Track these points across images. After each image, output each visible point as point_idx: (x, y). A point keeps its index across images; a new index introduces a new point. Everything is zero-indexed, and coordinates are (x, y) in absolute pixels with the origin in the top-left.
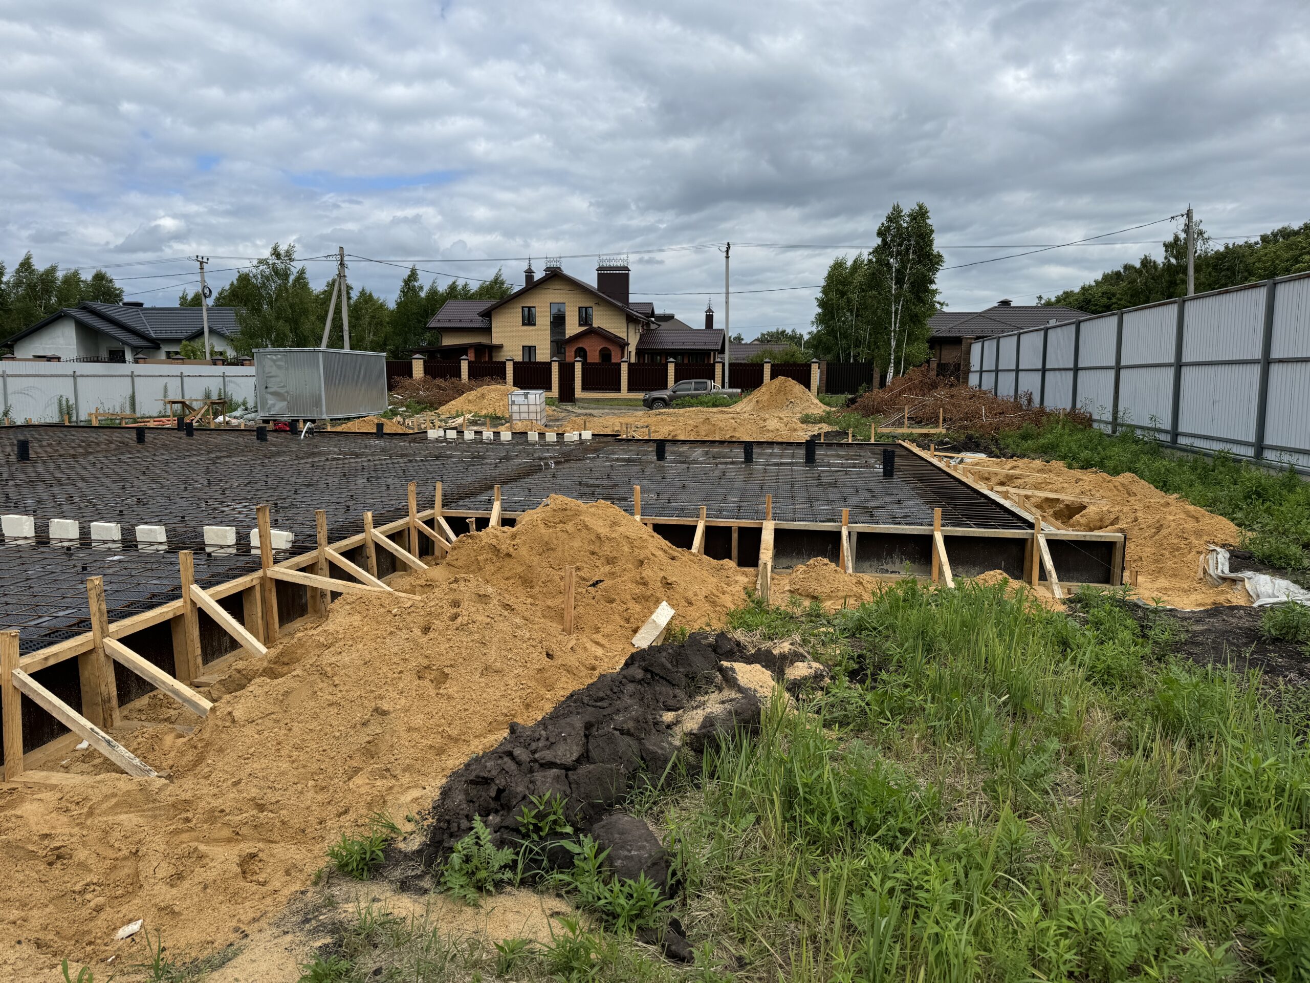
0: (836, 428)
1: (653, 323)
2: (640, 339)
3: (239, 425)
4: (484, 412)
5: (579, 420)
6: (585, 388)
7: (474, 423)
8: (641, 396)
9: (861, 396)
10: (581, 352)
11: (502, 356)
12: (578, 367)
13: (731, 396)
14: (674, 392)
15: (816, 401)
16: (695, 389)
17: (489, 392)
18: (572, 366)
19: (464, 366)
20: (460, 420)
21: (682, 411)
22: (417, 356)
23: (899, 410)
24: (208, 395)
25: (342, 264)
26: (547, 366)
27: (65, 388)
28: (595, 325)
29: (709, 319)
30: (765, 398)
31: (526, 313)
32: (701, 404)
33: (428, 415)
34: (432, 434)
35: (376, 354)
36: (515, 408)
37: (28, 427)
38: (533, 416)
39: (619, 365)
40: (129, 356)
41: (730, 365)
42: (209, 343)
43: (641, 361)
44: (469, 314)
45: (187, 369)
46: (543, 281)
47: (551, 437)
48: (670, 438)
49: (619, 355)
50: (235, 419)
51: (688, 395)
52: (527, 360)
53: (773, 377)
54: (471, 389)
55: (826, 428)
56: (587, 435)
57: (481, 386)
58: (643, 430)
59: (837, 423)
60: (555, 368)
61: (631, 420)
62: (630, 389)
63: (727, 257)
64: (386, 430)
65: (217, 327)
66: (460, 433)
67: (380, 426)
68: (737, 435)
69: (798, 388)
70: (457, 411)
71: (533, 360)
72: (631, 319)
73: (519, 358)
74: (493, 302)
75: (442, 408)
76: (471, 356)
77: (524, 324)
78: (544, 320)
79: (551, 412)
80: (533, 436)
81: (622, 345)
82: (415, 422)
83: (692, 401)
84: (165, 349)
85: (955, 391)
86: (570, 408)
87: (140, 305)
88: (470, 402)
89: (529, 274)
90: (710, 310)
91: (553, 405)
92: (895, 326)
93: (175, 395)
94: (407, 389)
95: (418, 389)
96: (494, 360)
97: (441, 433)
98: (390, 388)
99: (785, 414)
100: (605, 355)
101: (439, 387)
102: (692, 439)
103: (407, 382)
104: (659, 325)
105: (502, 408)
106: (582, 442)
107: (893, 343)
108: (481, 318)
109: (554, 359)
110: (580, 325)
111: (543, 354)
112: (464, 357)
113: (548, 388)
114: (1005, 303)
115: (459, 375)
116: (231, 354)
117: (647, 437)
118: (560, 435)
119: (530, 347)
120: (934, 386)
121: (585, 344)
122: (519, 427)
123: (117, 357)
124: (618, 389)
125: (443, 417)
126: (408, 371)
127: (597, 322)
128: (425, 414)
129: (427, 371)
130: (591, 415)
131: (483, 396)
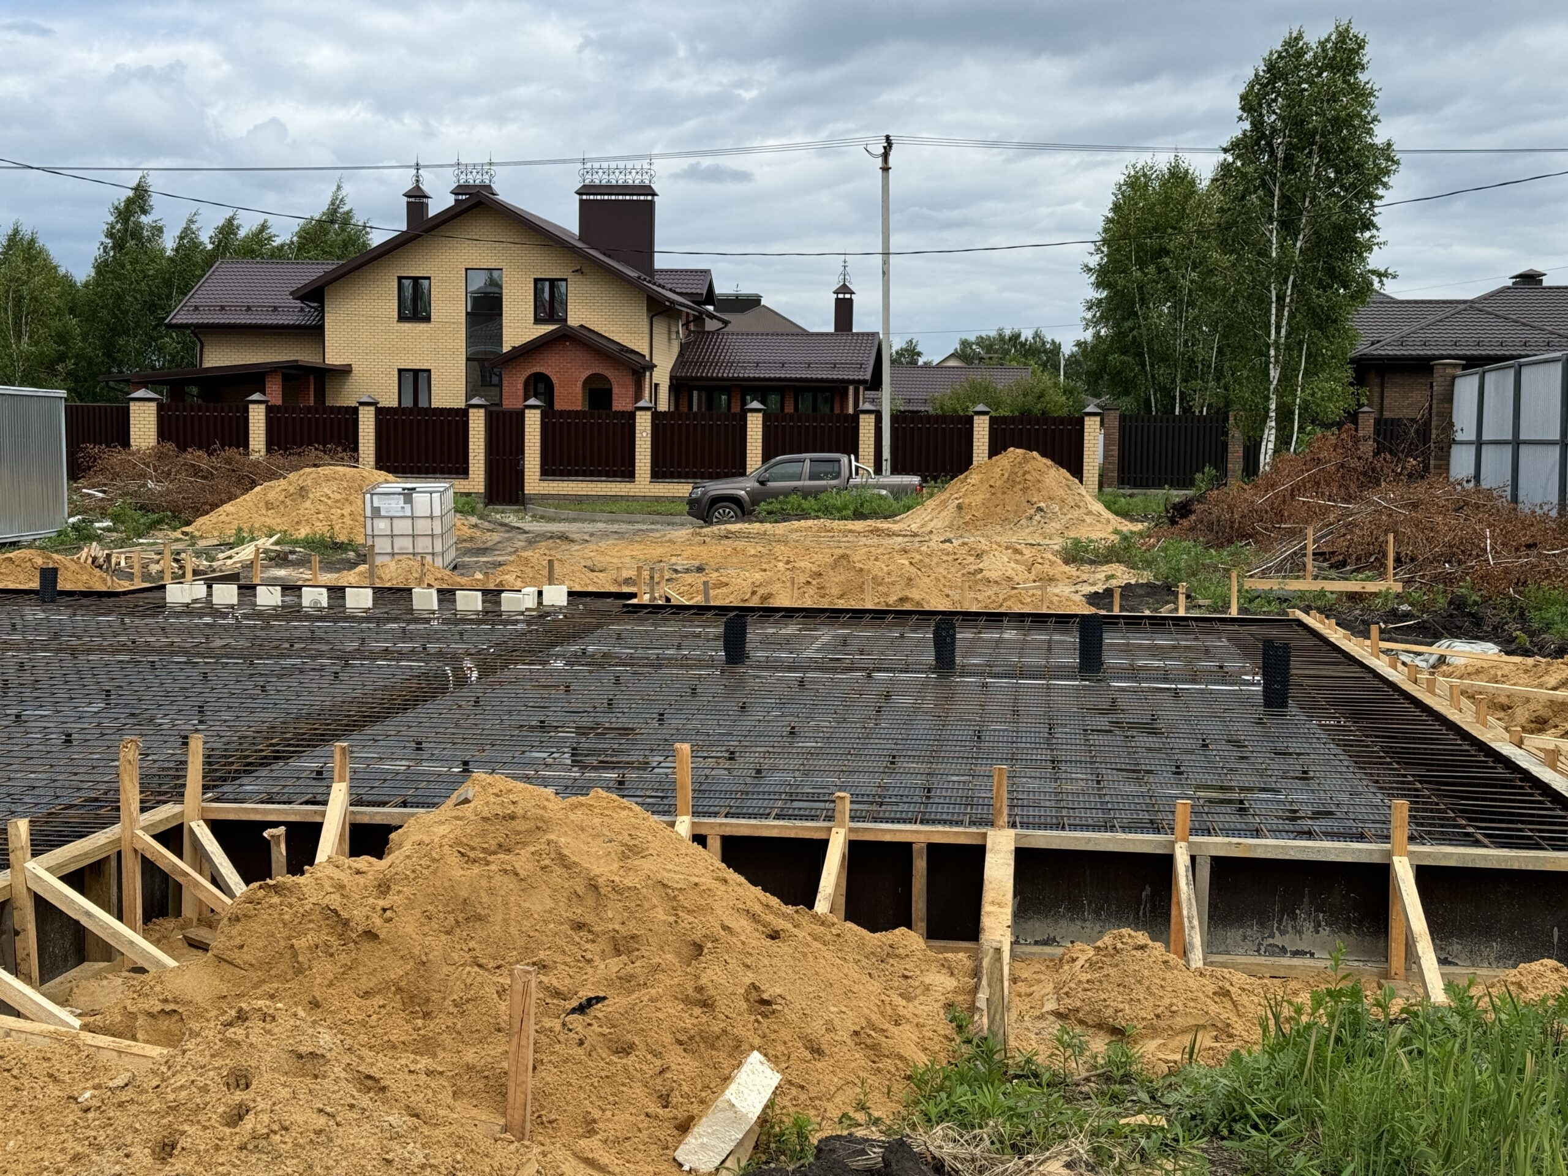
0: (1146, 577)
1: (711, 316)
2: (681, 354)
4: (303, 532)
5: (537, 556)
6: (548, 470)
7: (280, 559)
8: (683, 489)
9: (1201, 499)
10: (541, 386)
11: (347, 396)
12: (533, 422)
13: (897, 492)
14: (762, 483)
15: (1098, 507)
16: (813, 477)
17: (316, 483)
18: (517, 419)
19: (257, 418)
20: (246, 553)
21: (781, 528)
22: (141, 393)
23: (1293, 533)
26: (460, 417)
28: (575, 318)
29: (844, 309)
30: (978, 499)
31: (409, 292)
32: (827, 511)
33: (167, 537)
34: (178, 594)
35: (41, 392)
36: (382, 526)
38: (423, 545)
39: (632, 416)
41: (895, 418)
43: (684, 409)
44: (273, 297)
46: (449, 218)
47: (470, 602)
48: (754, 602)
49: (631, 392)
51: (795, 490)
52: (408, 403)
53: (996, 449)
54: (272, 476)
55: (1122, 575)
56: (556, 596)
57: (297, 468)
58: (689, 578)
59: (1148, 564)
60: (477, 423)
61: (659, 551)
62: (658, 473)
63: (886, 169)
64: (63, 584)
66: (247, 590)
67: (49, 575)
68: (915, 594)
69: (1055, 476)
70: (240, 530)
71: (423, 403)
72: (659, 309)
73: (389, 399)
74: (331, 265)
75: (201, 520)
76: (274, 393)
77: (402, 318)
78: (450, 307)
79: (467, 532)
80: (425, 599)
81: (638, 368)
83: (805, 504)
85: (1419, 490)
86: (512, 519)
88: (269, 506)
89: (416, 199)
90: (844, 289)
91: (473, 512)
92: (1277, 334)
94: (116, 476)
95: (143, 475)
96: (330, 402)
97: (200, 591)
98: (73, 476)
99: (1022, 536)
100: (598, 391)
101: (196, 471)
102: (808, 603)
103: (115, 457)
104: (726, 323)
105: (348, 521)
106: (542, 613)
107: (1274, 374)
108: (298, 303)
109: (475, 401)
110: (537, 321)
111: (449, 390)
112: (256, 396)
113: (462, 471)
114: (1530, 279)
115: (242, 440)
117: (698, 600)
118: (492, 595)
119: (416, 372)
120: (1371, 478)
121: (550, 366)
122: (391, 574)
124: (628, 473)
125: (202, 544)
126: (117, 431)
127: (577, 316)
128: (159, 537)
129: (165, 430)
130: (564, 538)
131: (303, 492)
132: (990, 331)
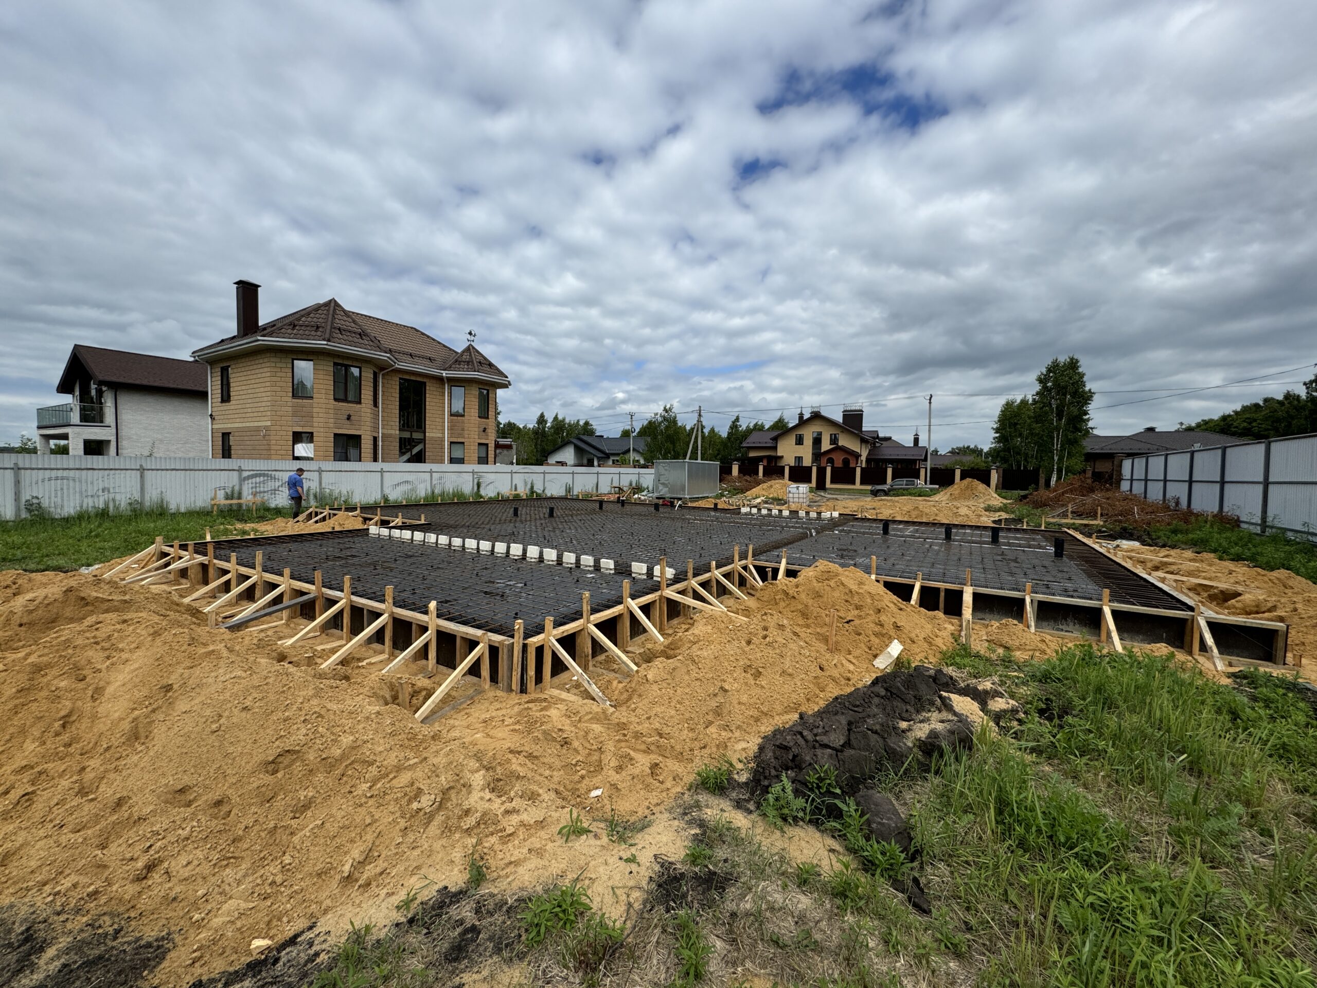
0: (1012, 516)
1: (878, 442)
2: (869, 453)
3: (645, 500)
4: (771, 496)
5: (830, 504)
6: (832, 482)
7: (766, 502)
8: (869, 487)
9: (1031, 494)
10: (831, 461)
11: (783, 463)
12: (829, 470)
13: (931, 490)
14: (891, 486)
15: (996, 495)
16: (907, 485)
17: (775, 484)
18: (825, 469)
19: (761, 468)
20: (759, 500)
21: (897, 498)
22: (735, 463)
23: (1063, 505)
24: (631, 484)
25: (700, 415)
26: (810, 469)
27: (568, 479)
28: (840, 444)
29: (916, 440)
30: (957, 492)
31: (798, 438)
32: (910, 494)
34: (744, 510)
35: (714, 462)
36: (791, 495)
37: (552, 498)
38: (801, 500)
39: (855, 468)
40: (596, 463)
41: (932, 469)
42: (633, 456)
43: (869, 466)
44: (766, 440)
45: (622, 470)
46: (809, 420)
47: (813, 515)
48: (890, 518)
49: (855, 462)
50: (643, 496)
51: (901, 488)
52: (797, 465)
53: (962, 478)
54: (764, 482)
55: (1004, 516)
56: (836, 514)
57: (770, 481)
58: (872, 511)
59: (1013, 513)
60: (814, 470)
61: (863, 504)
62: (862, 483)
63: (930, 403)
64: (719, 507)
65: (636, 447)
66: (759, 510)
67: (716, 505)
68: (938, 518)
69: (981, 486)
70: (757, 495)
71: (801, 465)
72: (863, 441)
73: (793, 464)
74: (779, 432)
75: (748, 492)
76: (765, 462)
77: (796, 444)
78: (808, 441)
79: (812, 497)
80: (802, 514)
81: (857, 456)
82: (735, 500)
83: (904, 492)
84: (612, 458)
85: (1110, 494)
86: (822, 494)
87: (602, 436)
88: (763, 489)
89: (801, 416)
90: (917, 435)
91: (813, 492)
92: (1057, 446)
93: (616, 484)
94: (729, 481)
95: (735, 482)
96: (778, 465)
97: (748, 509)
98: (720, 481)
99: (970, 503)
100: (846, 462)
101: (747, 481)
102: (906, 519)
103: (729, 478)
104: (882, 444)
105: (782, 493)
106: (832, 519)
107: (1056, 458)
108: (772, 441)
109: (814, 464)
110: (831, 444)
111: (807, 462)
112: (761, 463)
113: (810, 481)
114: (1151, 430)
115: (757, 473)
116: (642, 462)
117: (874, 517)
118: (819, 514)
119: (799, 457)
120: (1092, 490)
122: (793, 507)
123: (590, 464)
124: (854, 483)
125: (748, 498)
126: (730, 472)
127: (841, 443)
128: (739, 496)
129: (740, 471)
130: (837, 499)
131: (771, 486)
132: (961, 446)
